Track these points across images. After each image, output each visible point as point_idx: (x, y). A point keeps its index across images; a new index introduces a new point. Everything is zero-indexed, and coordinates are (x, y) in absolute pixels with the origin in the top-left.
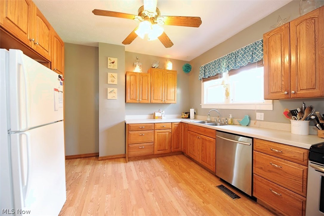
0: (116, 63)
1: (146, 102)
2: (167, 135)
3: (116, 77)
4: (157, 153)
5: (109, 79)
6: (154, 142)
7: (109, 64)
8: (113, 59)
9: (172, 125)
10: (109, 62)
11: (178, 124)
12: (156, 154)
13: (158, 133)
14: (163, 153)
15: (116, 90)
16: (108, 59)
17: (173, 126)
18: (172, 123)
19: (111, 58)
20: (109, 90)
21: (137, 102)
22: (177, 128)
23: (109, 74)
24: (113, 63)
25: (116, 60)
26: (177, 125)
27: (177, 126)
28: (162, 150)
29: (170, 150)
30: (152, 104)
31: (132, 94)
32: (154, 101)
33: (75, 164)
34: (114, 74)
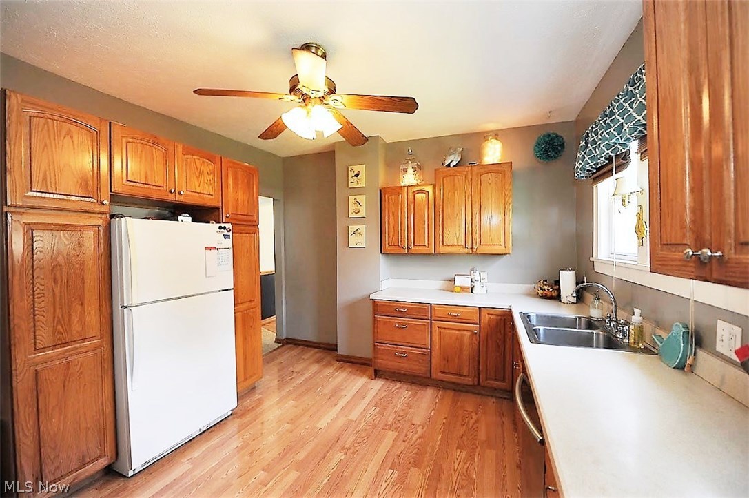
0: (362, 175)
1: (424, 250)
2: (466, 341)
3: (363, 203)
4: (438, 378)
5: (352, 208)
6: (430, 349)
7: (350, 180)
8: (356, 169)
9: (482, 314)
10: (351, 174)
11: (498, 313)
12: (437, 380)
13: (443, 330)
14: (453, 380)
15: (363, 228)
16: (350, 169)
17: (486, 318)
18: (480, 308)
19: (354, 167)
20: (352, 229)
21: (403, 252)
22: (497, 323)
23: (352, 199)
24: (357, 175)
25: (361, 169)
26: (498, 315)
27: (499, 317)
28: (452, 374)
29: (476, 379)
30: (437, 254)
31: (393, 236)
32: (442, 249)
33: (305, 357)
34: (359, 198)
